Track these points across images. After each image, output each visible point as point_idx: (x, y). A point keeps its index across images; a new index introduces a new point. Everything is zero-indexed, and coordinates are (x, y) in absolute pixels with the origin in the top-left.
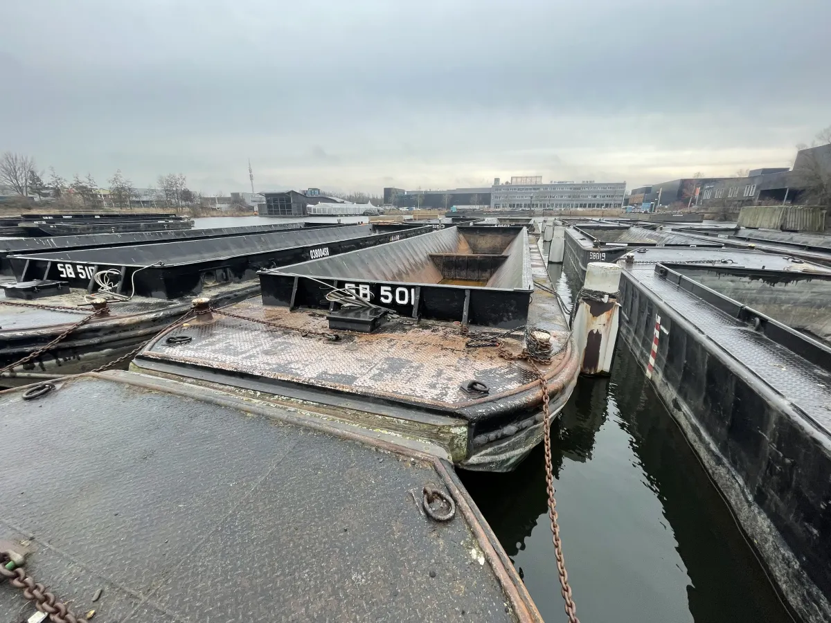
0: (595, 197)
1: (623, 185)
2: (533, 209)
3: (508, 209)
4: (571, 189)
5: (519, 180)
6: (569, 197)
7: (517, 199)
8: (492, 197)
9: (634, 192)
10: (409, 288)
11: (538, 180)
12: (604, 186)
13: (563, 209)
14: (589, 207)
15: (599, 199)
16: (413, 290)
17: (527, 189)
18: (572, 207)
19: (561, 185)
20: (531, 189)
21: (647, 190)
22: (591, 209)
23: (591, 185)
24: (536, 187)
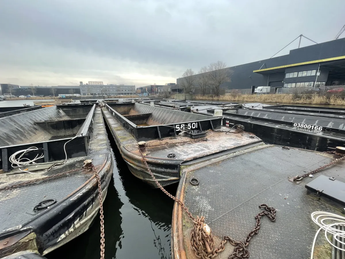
0: (126, 90)
1: (134, 86)
2: (103, 95)
3: (90, 96)
4: (116, 87)
5: (92, 83)
6: (116, 90)
7: (94, 91)
8: (81, 91)
9: (137, 89)
10: (196, 123)
11: (101, 83)
12: (128, 86)
13: (115, 95)
14: (125, 94)
15: (127, 92)
16: (197, 123)
17: (97, 87)
18: (118, 94)
19: (112, 85)
20: (99, 87)
21: (141, 88)
22: (125, 95)
23: (123, 86)
24: (102, 86)
